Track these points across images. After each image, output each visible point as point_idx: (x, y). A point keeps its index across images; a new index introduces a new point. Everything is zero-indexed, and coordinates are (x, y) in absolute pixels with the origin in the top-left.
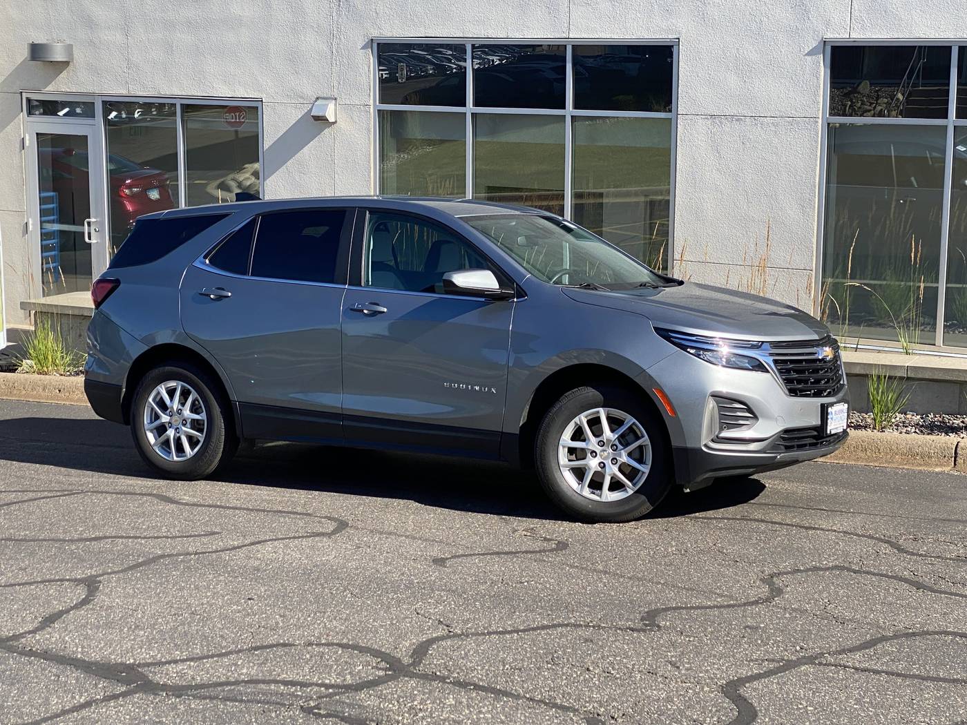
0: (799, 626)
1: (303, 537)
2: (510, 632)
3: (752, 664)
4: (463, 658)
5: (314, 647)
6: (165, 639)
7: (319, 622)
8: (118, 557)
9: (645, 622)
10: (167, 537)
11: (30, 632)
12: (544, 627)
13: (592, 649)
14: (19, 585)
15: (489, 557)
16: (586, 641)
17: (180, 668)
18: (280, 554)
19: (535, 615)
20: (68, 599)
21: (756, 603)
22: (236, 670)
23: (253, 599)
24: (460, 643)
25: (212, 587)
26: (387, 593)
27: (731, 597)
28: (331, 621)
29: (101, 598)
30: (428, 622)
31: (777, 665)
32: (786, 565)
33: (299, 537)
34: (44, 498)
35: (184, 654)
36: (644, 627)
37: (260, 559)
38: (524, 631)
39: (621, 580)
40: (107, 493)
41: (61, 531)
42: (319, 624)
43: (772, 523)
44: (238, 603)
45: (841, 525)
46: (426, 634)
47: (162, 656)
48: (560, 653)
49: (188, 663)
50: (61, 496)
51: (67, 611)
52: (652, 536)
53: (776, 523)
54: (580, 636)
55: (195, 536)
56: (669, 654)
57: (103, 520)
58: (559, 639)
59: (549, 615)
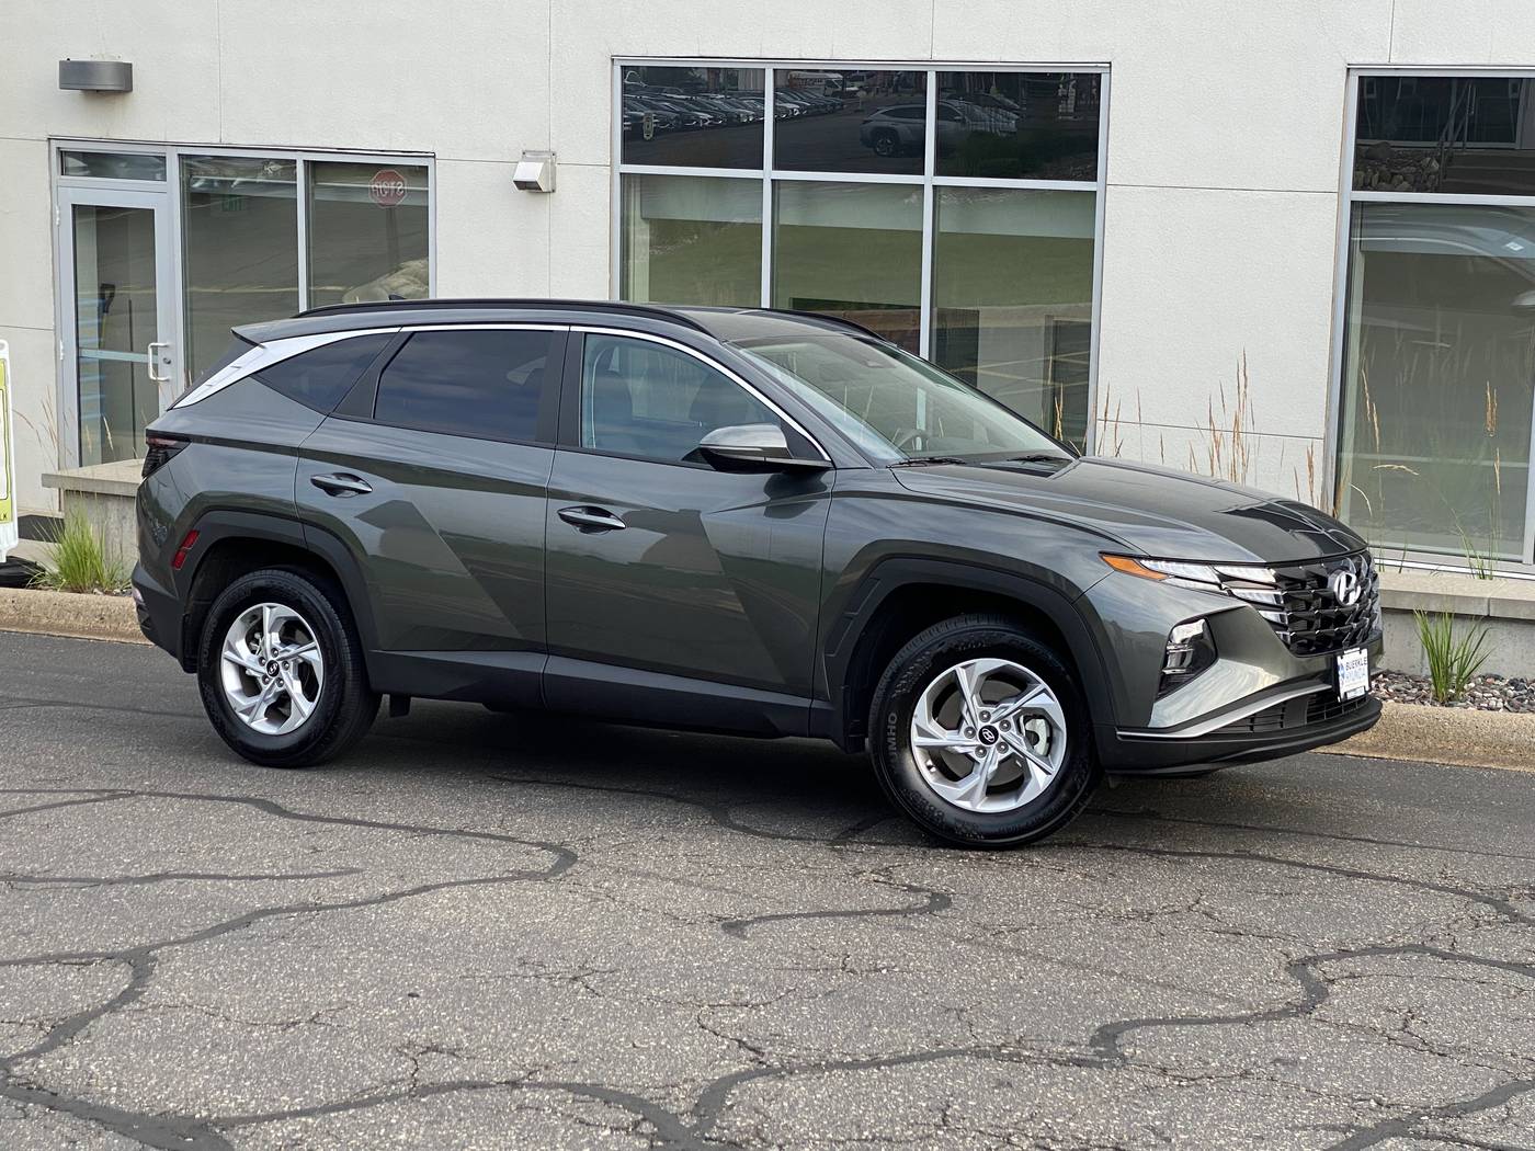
0: (1368, 1060)
1: (501, 880)
2: (865, 1066)
3: (1297, 1135)
4: (786, 1116)
5: (524, 1089)
6: (264, 1072)
7: (531, 1040)
8: (188, 911)
9: (1098, 1048)
10: (272, 877)
11: (29, 1054)
12: (923, 1057)
13: (1012, 1099)
14: (16, 963)
15: (817, 920)
16: (1000, 1084)
17: (290, 1128)
18: (463, 911)
19: (905, 1032)
20: (99, 991)
21: (1285, 1013)
22: (387, 1135)
23: (418, 996)
24: (780, 1085)
25: (345, 971)
26: (648, 986)
27: (1239, 1001)
28: (553, 1040)
29: (156, 991)
30: (722, 1043)
31: (1341, 1137)
32: (1326, 941)
33: (495, 880)
34: (66, 804)
35: (297, 1100)
36: (1097, 1059)
37: (429, 921)
38: (889, 1063)
39: (1048, 967)
40: (172, 795)
41: (94, 864)
42: (533, 1046)
43: (1289, 863)
44: (390, 1003)
45: (1406, 869)
46: (719, 1066)
47: (258, 1106)
48: (956, 1107)
49: (303, 1119)
50: (96, 800)
51: (96, 1015)
52: (1090, 884)
53: (1294, 864)
54: (989, 1075)
55: (320, 875)
56: (1149, 1112)
57: (165, 846)
58: (953, 1080)
59: (929, 1032)
